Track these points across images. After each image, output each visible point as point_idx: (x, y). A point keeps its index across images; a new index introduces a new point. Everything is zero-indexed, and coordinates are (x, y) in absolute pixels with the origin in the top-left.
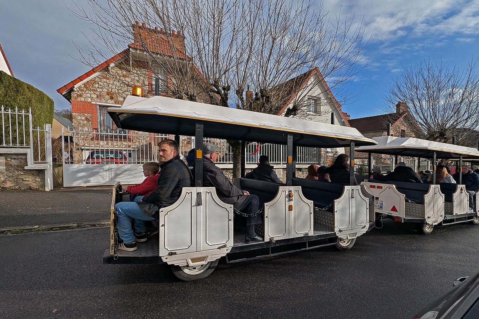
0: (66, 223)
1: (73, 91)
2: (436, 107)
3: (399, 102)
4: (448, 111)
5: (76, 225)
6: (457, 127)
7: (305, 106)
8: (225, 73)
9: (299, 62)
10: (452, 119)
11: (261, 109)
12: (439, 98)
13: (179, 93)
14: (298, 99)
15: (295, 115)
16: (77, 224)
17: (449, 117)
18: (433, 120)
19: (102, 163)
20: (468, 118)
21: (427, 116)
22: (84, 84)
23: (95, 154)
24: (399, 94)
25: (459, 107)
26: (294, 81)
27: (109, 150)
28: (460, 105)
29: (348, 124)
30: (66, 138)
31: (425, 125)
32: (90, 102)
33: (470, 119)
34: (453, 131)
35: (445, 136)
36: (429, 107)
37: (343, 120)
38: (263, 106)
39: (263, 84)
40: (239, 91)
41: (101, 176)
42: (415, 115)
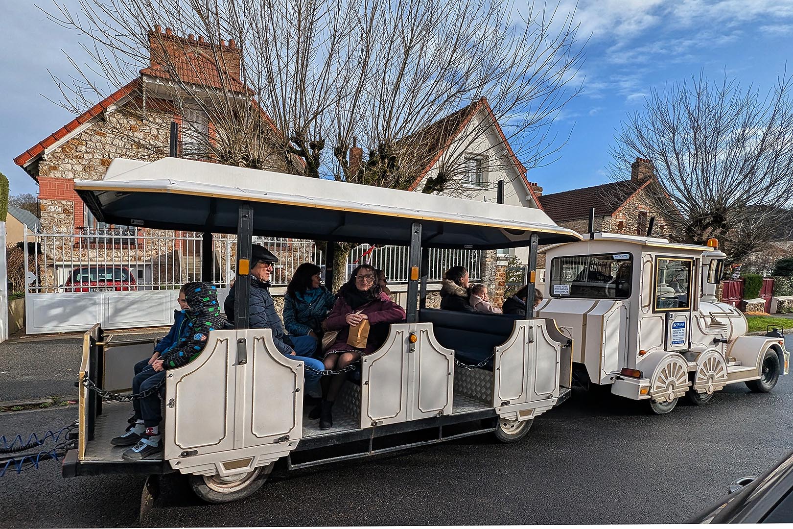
0: (34, 398)
1: (43, 160)
2: (709, 166)
3: (638, 158)
4: (732, 173)
5: (50, 401)
6: (748, 204)
7: (460, 173)
8: (315, 117)
9: (454, 90)
10: (738, 188)
11: (379, 180)
12: (716, 149)
13: (232, 158)
14: (449, 159)
15: (442, 190)
16: (52, 399)
17: (734, 184)
18: (701, 192)
19: (92, 289)
20: (770, 185)
21: (692, 184)
22: (62, 147)
23: (81, 273)
24: (638, 144)
25: (755, 164)
26: (443, 125)
27: (104, 265)
28: (757, 160)
29: (538, 203)
30: (31, 246)
31: (685, 201)
32: (71, 180)
33: (776, 187)
34: (740, 212)
35: (723, 223)
36: (696, 167)
37: (529, 198)
38: (384, 175)
39: (385, 135)
40: (340, 150)
41: (90, 313)
42: (667, 184)
